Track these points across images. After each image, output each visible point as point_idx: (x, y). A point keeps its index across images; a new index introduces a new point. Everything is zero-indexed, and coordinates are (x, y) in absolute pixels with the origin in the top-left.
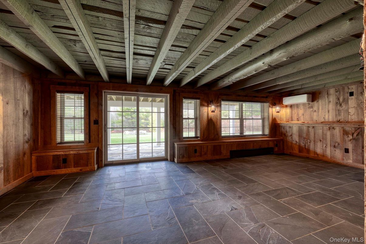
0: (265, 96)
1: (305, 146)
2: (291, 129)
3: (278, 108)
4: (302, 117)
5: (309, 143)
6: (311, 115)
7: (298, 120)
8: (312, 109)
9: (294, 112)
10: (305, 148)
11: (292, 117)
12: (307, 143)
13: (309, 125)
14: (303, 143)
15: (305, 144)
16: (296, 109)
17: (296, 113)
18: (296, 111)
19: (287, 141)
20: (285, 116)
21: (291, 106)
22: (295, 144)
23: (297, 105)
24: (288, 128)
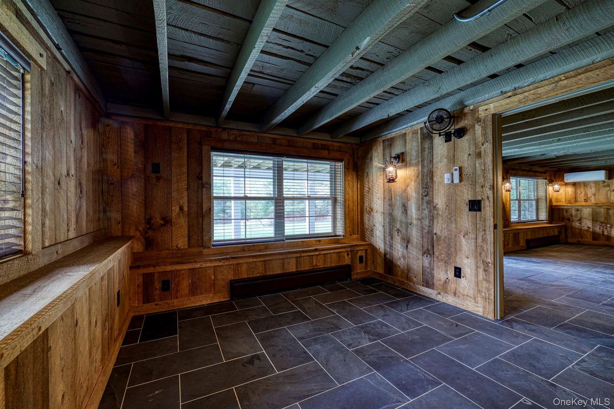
0: (543, 170)
1: (603, 232)
2: (579, 212)
3: (557, 187)
4: (593, 197)
5: (609, 229)
6: (607, 195)
7: (586, 200)
8: (608, 188)
9: (579, 192)
10: (603, 235)
11: (576, 198)
12: (606, 228)
13: (609, 207)
14: (600, 229)
15: (603, 230)
16: (582, 187)
17: (583, 192)
18: (582, 189)
19: (572, 227)
20: (564, 196)
21: (574, 184)
22: (587, 231)
23: (585, 184)
24: (573, 211)
